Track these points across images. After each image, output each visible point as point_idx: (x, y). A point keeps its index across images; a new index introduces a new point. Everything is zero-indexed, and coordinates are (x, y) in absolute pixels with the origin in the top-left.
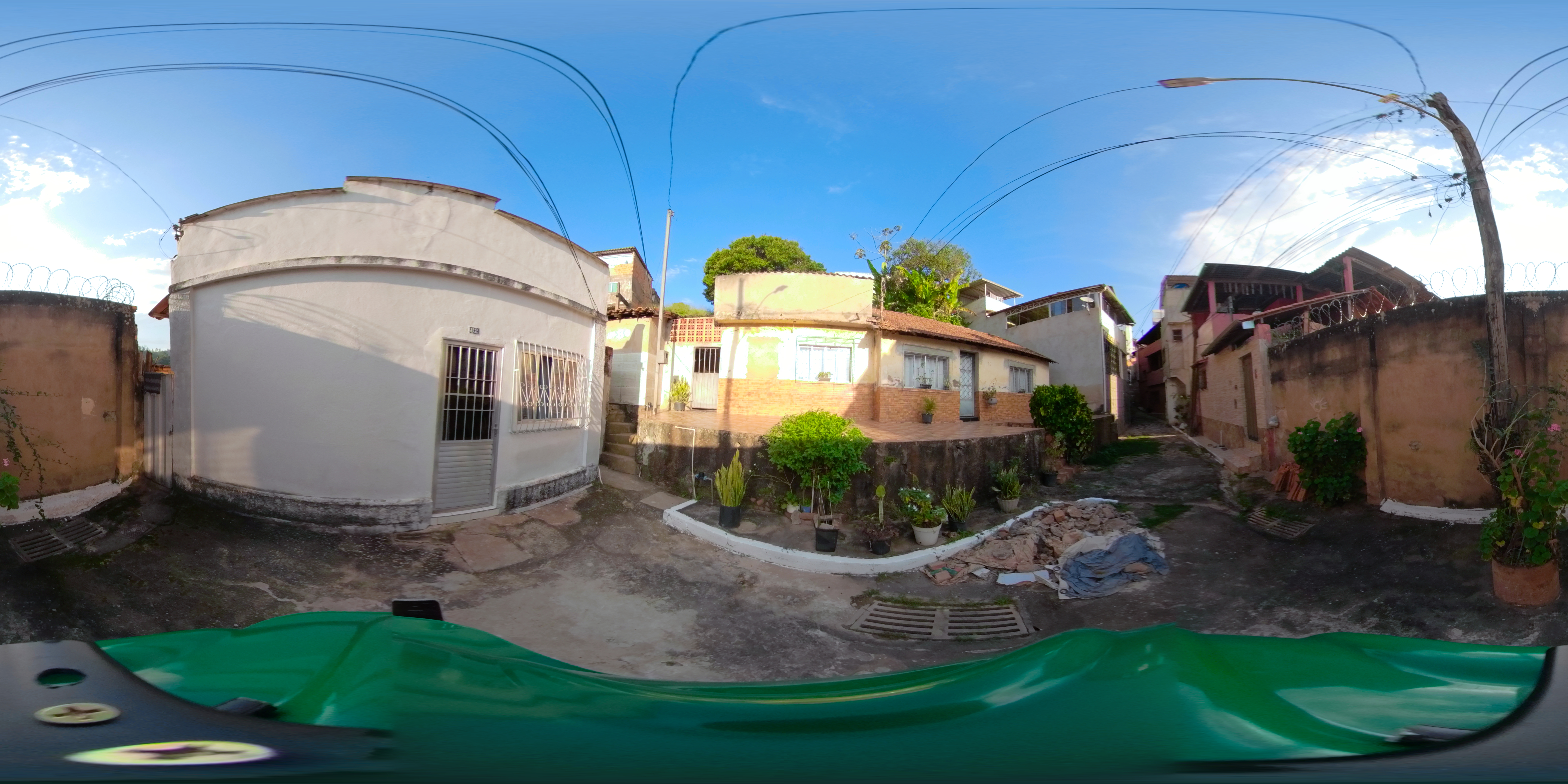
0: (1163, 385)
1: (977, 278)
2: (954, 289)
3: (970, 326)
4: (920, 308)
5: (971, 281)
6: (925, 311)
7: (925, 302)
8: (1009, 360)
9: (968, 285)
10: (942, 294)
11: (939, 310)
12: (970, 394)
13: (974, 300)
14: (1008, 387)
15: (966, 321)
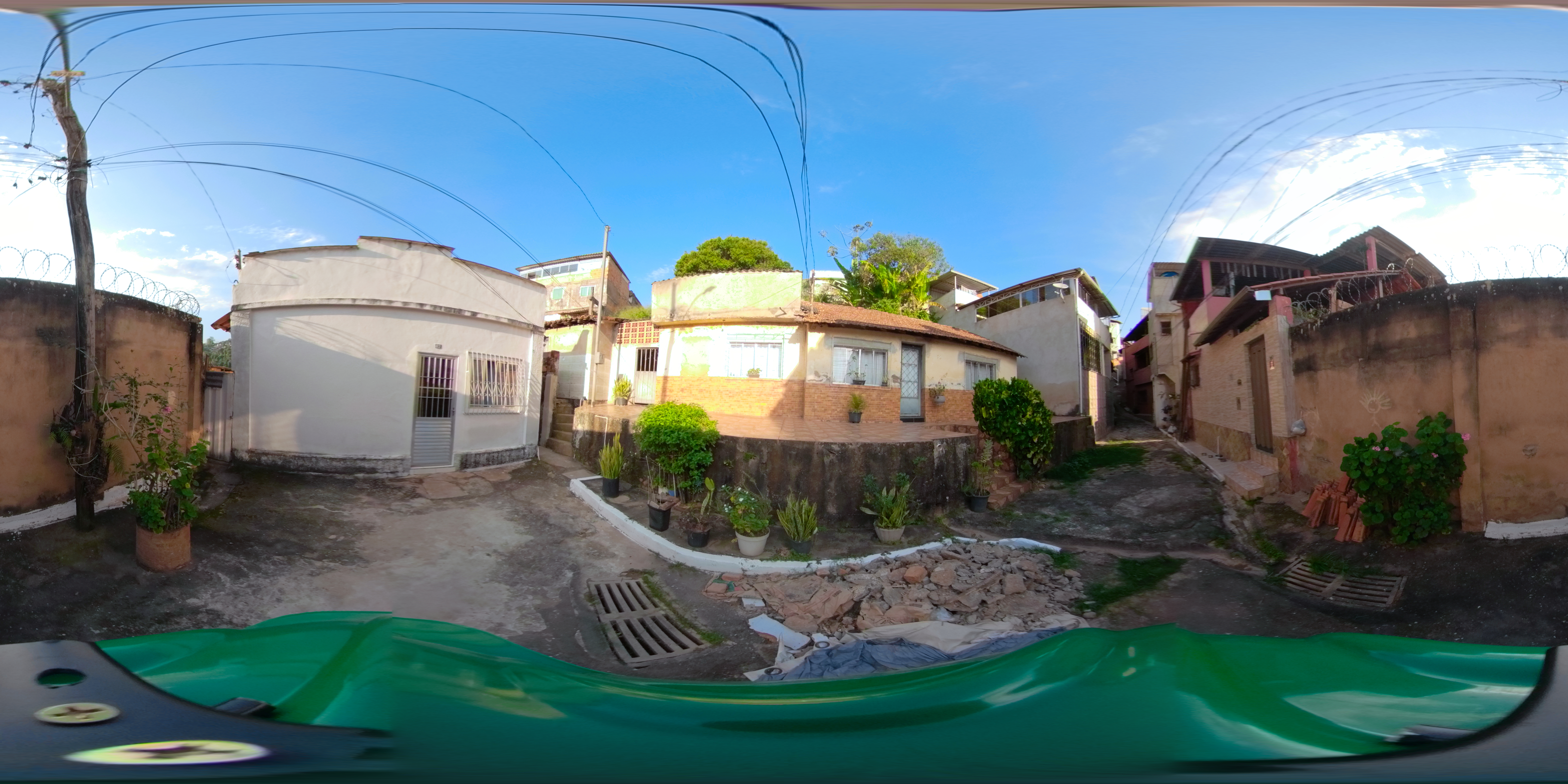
0: (1150, 384)
1: (947, 270)
2: (921, 283)
3: (940, 321)
4: (885, 303)
5: (941, 273)
6: (890, 307)
7: (891, 296)
8: (964, 353)
9: (936, 278)
10: (909, 287)
11: (906, 305)
12: (916, 391)
13: (944, 294)
14: (963, 383)
15: (936, 316)
